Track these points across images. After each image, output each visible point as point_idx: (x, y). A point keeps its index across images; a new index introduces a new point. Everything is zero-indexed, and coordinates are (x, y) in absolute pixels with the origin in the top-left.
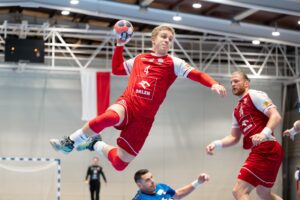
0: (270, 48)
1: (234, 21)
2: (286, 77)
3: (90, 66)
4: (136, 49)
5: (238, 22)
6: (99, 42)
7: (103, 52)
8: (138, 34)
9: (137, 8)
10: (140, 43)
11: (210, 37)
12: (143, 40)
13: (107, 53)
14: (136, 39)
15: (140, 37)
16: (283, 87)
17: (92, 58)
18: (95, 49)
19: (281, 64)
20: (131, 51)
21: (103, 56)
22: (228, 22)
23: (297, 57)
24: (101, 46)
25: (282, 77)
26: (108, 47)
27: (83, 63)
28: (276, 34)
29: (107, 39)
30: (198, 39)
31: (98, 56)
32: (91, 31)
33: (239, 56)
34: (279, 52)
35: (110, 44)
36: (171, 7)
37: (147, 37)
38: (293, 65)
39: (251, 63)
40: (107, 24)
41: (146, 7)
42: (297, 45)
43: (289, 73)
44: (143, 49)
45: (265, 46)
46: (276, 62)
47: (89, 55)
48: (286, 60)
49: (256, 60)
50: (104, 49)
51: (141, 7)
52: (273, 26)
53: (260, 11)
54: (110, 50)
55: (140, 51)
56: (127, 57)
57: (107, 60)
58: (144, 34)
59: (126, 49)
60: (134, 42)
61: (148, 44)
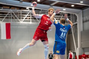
0: (62, 14)
1: (51, 6)
4: (19, 15)
5: (52, 6)
6: (6, 13)
8: (19, 10)
9: (19, 2)
10: (20, 13)
11: (43, 11)
12: (21, 12)
13: (9, 17)
14: (19, 12)
15: (20, 11)
17: (4, 19)
18: (5, 15)
20: (17, 16)
22: (49, 6)
23: (71, 17)
24: (7, 15)
26: (9, 15)
27: (1, 20)
28: (64, 10)
29: (9, 12)
30: (39, 12)
31: (6, 18)
35: (10, 14)
36: (30, 2)
37: (22, 11)
39: (56, 19)
40: (9, 7)
41: (22, 1)
42: (71, 13)
44: (21, 15)
45: (61, 14)
49: (58, 18)
50: (8, 16)
51: (20, 1)
52: (63, 7)
53: (59, 2)
54: (10, 16)
55: (20, 16)
56: (16, 18)
57: (9, 19)
58: (21, 10)
59: (16, 15)
60: (18, 13)
61: (23, 14)
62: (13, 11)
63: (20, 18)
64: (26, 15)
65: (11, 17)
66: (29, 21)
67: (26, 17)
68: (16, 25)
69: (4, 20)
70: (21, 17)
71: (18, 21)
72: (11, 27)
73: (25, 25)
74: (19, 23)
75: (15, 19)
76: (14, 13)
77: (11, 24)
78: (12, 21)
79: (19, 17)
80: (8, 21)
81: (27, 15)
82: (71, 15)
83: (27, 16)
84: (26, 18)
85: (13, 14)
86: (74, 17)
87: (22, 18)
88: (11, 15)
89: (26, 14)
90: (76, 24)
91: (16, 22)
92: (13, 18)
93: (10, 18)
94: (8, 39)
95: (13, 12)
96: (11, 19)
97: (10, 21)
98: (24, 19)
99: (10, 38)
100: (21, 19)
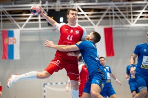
3: (100, 25)
4: (127, 12)
6: (104, 10)
7: (107, 16)
8: (128, 3)
10: (129, 8)
12: (131, 6)
13: (110, 16)
14: (127, 6)
15: (129, 4)
17: (101, 20)
18: (102, 14)
20: (124, 14)
21: (108, 18)
24: (106, 12)
26: (110, 12)
27: (95, 23)
29: (109, 8)
31: (105, 18)
32: (99, 4)
35: (111, 10)
37: (134, 4)
47: (99, 18)
50: (107, 14)
54: (112, 14)
55: (130, 13)
56: (122, 17)
57: (110, 20)
58: (131, 3)
59: (121, 12)
60: (125, 8)
61: (135, 9)
62: (116, 5)
63: (130, 17)
64: (141, 12)
65: (113, 16)
67: (141, 15)
68: (123, 31)
69: (101, 22)
70: (132, 15)
71: (127, 23)
72: (114, 35)
73: (140, 30)
74: (128, 26)
75: (121, 19)
76: (119, 8)
77: (113, 29)
78: (116, 24)
79: (128, 15)
80: (108, 24)
83: (144, 13)
84: (141, 17)
85: (116, 10)
87: (134, 17)
88: (113, 12)
91: (122, 24)
92: (116, 18)
93: (112, 18)
94: (110, 58)
95: (116, 7)
96: (114, 20)
97: (112, 24)
98: (138, 19)
99: (113, 55)
100: (132, 19)
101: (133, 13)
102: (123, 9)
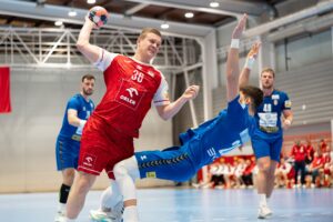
1: (126, 15)
2: (174, 67)
5: (130, 16)
7: (2, 48)
8: (35, 29)
9: (34, 4)
10: (37, 38)
11: (104, 31)
12: (40, 35)
13: (6, 48)
14: (33, 35)
15: (38, 32)
16: (172, 75)
19: (170, 55)
20: (29, 46)
21: (2, 52)
22: (121, 16)
23: (184, 48)
25: (171, 67)
26: (6, 43)
28: (165, 26)
29: (6, 35)
33: (130, 48)
34: (168, 44)
35: (8, 40)
36: (66, 4)
37: (44, 32)
38: (181, 55)
40: (4, 21)
41: (43, 4)
42: (184, 37)
43: (178, 63)
44: (40, 43)
46: (166, 52)
48: (175, 51)
50: (2, 45)
51: (38, 4)
52: (162, 19)
53: (151, 6)
54: (9, 46)
55: (38, 46)
56: (25, 52)
57: (6, 55)
58: (41, 30)
59: (24, 44)
60: (31, 37)
61: (45, 39)
62: (17, 32)
63: (37, 52)
64: (56, 44)
65: (12, 48)
66: (65, 61)
67: (54, 49)
68: (25, 73)
70: (41, 49)
71: (33, 62)
73: (52, 72)
74: (33, 65)
75: (23, 55)
76: (21, 37)
77: (11, 69)
78: (15, 62)
79: (34, 49)
80: (4, 62)
81: (59, 43)
82: (184, 42)
83: (58, 47)
84: (54, 53)
85: (16, 40)
86: (192, 48)
87: (43, 52)
88: (12, 43)
89: (53, 39)
90: (200, 69)
91: (25, 62)
92: (16, 52)
93: (9, 52)
94: (5, 115)
95: (17, 35)
96: (12, 56)
97: (10, 62)
98: (49, 55)
99: (9, 110)
100: (41, 55)
101: (43, 46)
102: (27, 39)
